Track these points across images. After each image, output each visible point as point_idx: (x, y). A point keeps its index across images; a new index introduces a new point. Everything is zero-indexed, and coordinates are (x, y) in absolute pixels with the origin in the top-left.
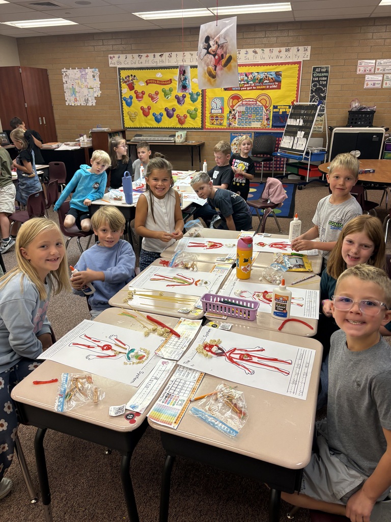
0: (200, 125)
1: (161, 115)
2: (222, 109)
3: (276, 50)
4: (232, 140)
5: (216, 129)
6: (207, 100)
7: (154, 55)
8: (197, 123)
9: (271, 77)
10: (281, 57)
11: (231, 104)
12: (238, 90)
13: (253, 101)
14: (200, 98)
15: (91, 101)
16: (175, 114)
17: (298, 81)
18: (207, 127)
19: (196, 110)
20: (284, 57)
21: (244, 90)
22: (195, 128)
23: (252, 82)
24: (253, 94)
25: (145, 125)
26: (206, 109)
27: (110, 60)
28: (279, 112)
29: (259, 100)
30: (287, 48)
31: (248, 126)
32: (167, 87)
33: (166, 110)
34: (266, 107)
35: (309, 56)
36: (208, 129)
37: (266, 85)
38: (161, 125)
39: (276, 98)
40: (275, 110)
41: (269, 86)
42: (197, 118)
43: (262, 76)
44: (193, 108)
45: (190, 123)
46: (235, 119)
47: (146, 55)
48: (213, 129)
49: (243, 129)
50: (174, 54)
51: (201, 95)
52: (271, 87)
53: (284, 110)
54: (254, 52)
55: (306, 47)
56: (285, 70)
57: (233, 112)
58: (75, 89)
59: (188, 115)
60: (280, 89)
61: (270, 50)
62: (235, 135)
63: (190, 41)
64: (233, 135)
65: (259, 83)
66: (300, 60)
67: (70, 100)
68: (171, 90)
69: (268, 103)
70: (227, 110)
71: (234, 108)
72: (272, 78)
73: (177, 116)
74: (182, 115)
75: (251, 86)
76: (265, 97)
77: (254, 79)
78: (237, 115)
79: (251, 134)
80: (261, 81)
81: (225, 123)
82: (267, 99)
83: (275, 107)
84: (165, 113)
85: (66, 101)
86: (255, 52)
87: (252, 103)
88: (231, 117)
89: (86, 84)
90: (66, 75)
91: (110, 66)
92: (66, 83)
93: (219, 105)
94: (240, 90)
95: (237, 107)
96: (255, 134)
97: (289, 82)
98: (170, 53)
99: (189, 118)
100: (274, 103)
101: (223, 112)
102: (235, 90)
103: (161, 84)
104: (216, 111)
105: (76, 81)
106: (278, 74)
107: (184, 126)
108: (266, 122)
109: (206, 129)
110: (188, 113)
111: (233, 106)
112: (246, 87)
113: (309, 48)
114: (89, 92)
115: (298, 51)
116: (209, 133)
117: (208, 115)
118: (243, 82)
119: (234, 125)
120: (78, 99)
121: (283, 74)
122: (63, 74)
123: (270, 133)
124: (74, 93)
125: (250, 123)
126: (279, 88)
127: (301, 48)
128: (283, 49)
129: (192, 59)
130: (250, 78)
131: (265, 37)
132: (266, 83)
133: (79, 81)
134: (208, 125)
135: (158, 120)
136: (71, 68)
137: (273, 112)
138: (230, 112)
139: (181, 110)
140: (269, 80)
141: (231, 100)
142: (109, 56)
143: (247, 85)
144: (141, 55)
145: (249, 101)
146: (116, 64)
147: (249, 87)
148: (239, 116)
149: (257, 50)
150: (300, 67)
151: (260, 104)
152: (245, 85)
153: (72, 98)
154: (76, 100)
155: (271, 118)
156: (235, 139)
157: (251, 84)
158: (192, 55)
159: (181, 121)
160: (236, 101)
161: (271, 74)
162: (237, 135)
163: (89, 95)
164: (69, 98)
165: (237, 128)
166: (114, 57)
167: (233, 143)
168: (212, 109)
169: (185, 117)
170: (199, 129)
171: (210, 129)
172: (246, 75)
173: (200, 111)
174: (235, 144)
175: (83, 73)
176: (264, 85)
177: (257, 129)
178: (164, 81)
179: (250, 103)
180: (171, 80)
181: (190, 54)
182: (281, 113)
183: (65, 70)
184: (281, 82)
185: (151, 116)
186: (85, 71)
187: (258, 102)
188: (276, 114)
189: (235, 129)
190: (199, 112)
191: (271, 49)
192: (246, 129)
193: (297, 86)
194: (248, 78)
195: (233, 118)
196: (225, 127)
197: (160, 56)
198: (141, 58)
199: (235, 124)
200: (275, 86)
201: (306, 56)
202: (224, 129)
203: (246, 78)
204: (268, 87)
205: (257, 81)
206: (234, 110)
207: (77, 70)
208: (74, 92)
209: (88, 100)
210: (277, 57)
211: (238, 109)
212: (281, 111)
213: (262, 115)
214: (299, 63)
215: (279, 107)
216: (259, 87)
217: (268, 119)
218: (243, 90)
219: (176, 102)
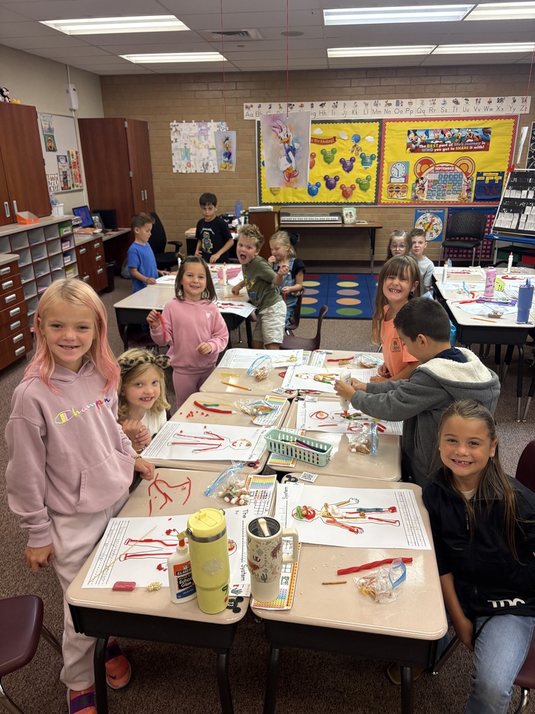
0: (373, 199)
1: (318, 185)
2: (406, 177)
3: (484, 100)
4: (416, 219)
5: (395, 204)
6: (385, 165)
7: (312, 105)
8: (369, 196)
9: (476, 134)
10: (491, 110)
11: (419, 171)
12: (430, 152)
13: (450, 166)
14: (375, 163)
15: (212, 167)
16: (339, 184)
17: (512, 140)
18: (382, 202)
19: (368, 179)
20: (495, 109)
21: (439, 151)
22: (365, 203)
23: (449, 142)
24: (451, 157)
25: (293, 199)
26: (383, 177)
27: (245, 111)
28: (485, 180)
29: (458, 164)
30: (500, 98)
31: (441, 200)
32: (328, 148)
33: (326, 178)
34: (467, 174)
35: (528, 109)
36: (384, 204)
37: (469, 146)
38: (316, 199)
39: (483, 162)
40: (479, 178)
41: (474, 146)
42: (370, 190)
43: (464, 134)
44: (365, 176)
45: (358, 196)
46: (424, 190)
47: (300, 104)
48: (392, 204)
49: (434, 203)
50: (341, 103)
51: (377, 159)
52: (475, 148)
53: (492, 178)
54: (454, 102)
55: (525, 97)
56: (495, 127)
57: (421, 182)
58: (189, 149)
59: (357, 186)
60: (488, 150)
61: (477, 100)
62: (422, 211)
63: (365, 87)
64: (419, 211)
65: (459, 143)
66: (517, 112)
67: (180, 165)
68: (334, 151)
69: (470, 168)
70: (412, 179)
71: (423, 176)
72: (478, 137)
73: (342, 187)
74: (348, 185)
75: (448, 147)
76: (466, 162)
77: (452, 138)
78: (426, 185)
79: (444, 210)
80: (462, 140)
81: (409, 195)
82: (470, 164)
83: (479, 174)
84: (323, 183)
85: (174, 166)
86: (457, 102)
87: (448, 169)
88: (417, 188)
89: (206, 143)
90: (176, 130)
91: (245, 118)
92: (176, 142)
93: (402, 172)
94: (433, 152)
95: (426, 175)
96: (449, 210)
97: (500, 142)
98: (335, 102)
99: (357, 190)
100: (478, 169)
101: (406, 181)
102: (426, 152)
103: (320, 143)
104: (398, 180)
105: (191, 139)
106: (486, 131)
107: (350, 200)
108: (466, 194)
109: (381, 204)
110: (357, 182)
111: (421, 173)
112: (442, 148)
113: (529, 98)
114: (210, 154)
115: (514, 101)
116: (385, 209)
117: (385, 185)
118: (437, 142)
119: (421, 198)
120: (192, 163)
121: (493, 131)
122: (172, 129)
123: (470, 208)
124: (186, 156)
125: (444, 195)
126: (486, 149)
127: (518, 99)
128: (494, 99)
129: (366, 111)
130: (447, 136)
131: (471, 83)
132: (469, 142)
133: (196, 139)
134: (385, 198)
135: (312, 192)
136: (184, 121)
137: (477, 181)
138: (417, 181)
139: (347, 179)
140: (473, 138)
141: (420, 165)
142: (245, 104)
143: (443, 146)
144: (293, 103)
145: (445, 166)
146: (254, 115)
147: (445, 147)
148: (428, 186)
149: (459, 99)
150: (515, 123)
151: (460, 171)
152: (440, 146)
153: (184, 163)
154: (189, 165)
155: (474, 189)
156: (422, 217)
157: (448, 144)
158: (367, 105)
159: (346, 194)
160: (425, 166)
161: (477, 130)
162: (425, 212)
163: (210, 158)
164: (178, 162)
165: (426, 203)
166: (252, 106)
167: (419, 223)
168: (391, 177)
169: (353, 188)
170: (372, 204)
171: (388, 204)
172: (442, 132)
173: (374, 179)
174: (421, 223)
175: (204, 128)
176: (466, 146)
177: (453, 203)
178: (325, 140)
179: (446, 169)
180: (335, 138)
181: (364, 103)
182: (487, 182)
183: (175, 123)
184: (489, 141)
185: (302, 188)
186: (206, 125)
187: (456, 168)
188: (481, 182)
189: (422, 204)
190: (373, 182)
191: (479, 98)
192: (437, 203)
193: (510, 146)
194: (445, 136)
195: (420, 189)
196: (409, 202)
197: (321, 105)
198: (292, 108)
199: (424, 197)
200: (481, 147)
201: (524, 109)
202: (407, 204)
203: (442, 136)
204: (471, 148)
205: (457, 140)
206: (422, 179)
207: (194, 123)
208: (187, 153)
209: (207, 164)
210: (486, 109)
211: (428, 177)
212: (488, 179)
213: (460, 185)
214: (515, 117)
215: (484, 174)
216: (459, 148)
217: (469, 190)
218: (437, 152)
219: (340, 168)
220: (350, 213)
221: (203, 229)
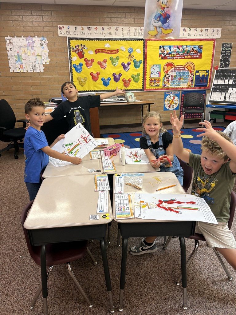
0: (141, 87)
1: (109, 79)
2: (159, 73)
3: (199, 29)
4: (165, 97)
5: (154, 89)
6: (148, 67)
7: (103, 28)
8: (139, 86)
9: (195, 49)
10: (202, 35)
11: (166, 70)
12: (172, 59)
13: (182, 67)
14: (142, 65)
15: (39, 68)
16: (122, 78)
17: (213, 52)
18: (147, 88)
19: (139, 75)
20: (204, 35)
21: (176, 59)
22: (137, 90)
23: (182, 53)
24: (182, 62)
25: (94, 88)
26: (147, 74)
27: (59, 30)
28: (200, 75)
29: (186, 66)
30: (206, 29)
31: (178, 86)
32: (114, 56)
33: (114, 75)
34: (191, 72)
35: (220, 36)
36: (148, 90)
37: (192, 56)
38: (108, 88)
39: (198, 65)
40: (197, 74)
41: (194, 56)
42: (139, 81)
43: (189, 48)
44: (136, 73)
45: (133, 85)
46: (169, 81)
47: (95, 27)
48: (152, 90)
49: (174, 88)
50: (120, 28)
51: (143, 63)
52: (195, 57)
53: (203, 74)
54: (183, 30)
55: (219, 29)
56: (205, 45)
57: (167, 76)
58: (21, 56)
59: (132, 79)
60: (201, 58)
61: (195, 29)
62: (168, 93)
63: (135, 18)
64: (166, 93)
65: (187, 54)
66: (214, 37)
67: (15, 67)
68: (118, 58)
69: (192, 68)
70: (163, 75)
71: (168, 73)
72: (196, 50)
73: (123, 80)
74: (127, 79)
75: (181, 56)
76: (190, 65)
77: (183, 51)
78: (170, 78)
79: (180, 92)
80: (188, 52)
81: (161, 84)
82: (192, 66)
83: (197, 72)
84: (112, 78)
85: (10, 68)
86: (185, 30)
87: (182, 69)
88: (165, 80)
89: (33, 51)
90: (10, 42)
91: (60, 35)
92: (10, 50)
93: (157, 71)
94: (174, 59)
95: (170, 72)
96: (182, 92)
97: (207, 53)
98: (117, 27)
99: (132, 82)
100: (196, 69)
101: (160, 76)
102: (170, 59)
103: (109, 53)
104: (155, 76)
105: (22, 48)
106: (200, 47)
107: (128, 88)
108: (191, 83)
109: (146, 90)
110: (132, 77)
111: (167, 72)
112: (178, 57)
113: (220, 29)
114: (36, 59)
115: (214, 31)
116: (148, 93)
117: (148, 79)
118: (175, 53)
119: (168, 86)
120: (24, 66)
121: (203, 47)
122: (7, 42)
123: (192, 91)
124: (19, 60)
125: (179, 84)
126: (200, 57)
127: (215, 29)
128: (204, 29)
129: (135, 33)
130: (180, 50)
131: (192, 19)
132: (192, 54)
133: (26, 49)
134: (148, 86)
135: (106, 84)
136: (16, 36)
137: (196, 75)
138: (165, 76)
139: (126, 75)
140: (194, 51)
141: (166, 67)
142: (59, 26)
143: (178, 55)
144: (90, 27)
145: (180, 67)
146: (66, 34)
147: (180, 56)
148: (171, 79)
149: (186, 28)
150: (214, 43)
151: (187, 70)
152: (177, 55)
153: (18, 65)
154: (22, 67)
155: (194, 80)
156: (168, 96)
157: (181, 54)
158: (136, 30)
159: (126, 84)
160: (169, 67)
161: (195, 47)
162: (169, 93)
163: (37, 62)
164: (14, 65)
165: (170, 89)
166: (63, 27)
167: (167, 100)
168: (151, 74)
169: (130, 80)
170: (141, 90)
171: (150, 90)
172: (178, 48)
173: (142, 75)
174: (168, 100)
175: (30, 41)
176: (190, 56)
177: (184, 88)
178: (112, 51)
179: (180, 69)
180: (118, 50)
181: (134, 29)
182: (201, 76)
183: (9, 37)
184: (202, 53)
185: (99, 81)
186: (32, 39)
187: (186, 68)
188: (198, 76)
189: (168, 89)
190: (141, 77)
191: (196, 28)
192: (176, 88)
193: (212, 56)
194: (179, 50)
195: (167, 80)
196: (161, 88)
197: (108, 29)
198: (90, 30)
199: (169, 85)
200: (198, 56)
201: (218, 35)
202: (160, 89)
203: (178, 50)
204: (193, 57)
205: (185, 52)
206: (168, 74)
207: (23, 38)
208: (19, 58)
209: (35, 66)
210: (200, 35)
211: (171, 73)
212: (201, 74)
213: (188, 78)
214: (214, 40)
215: (199, 72)
216: (187, 57)
217: (192, 81)
218: (175, 59)
219: (122, 68)
220: (131, 96)
221: (72, 109)
